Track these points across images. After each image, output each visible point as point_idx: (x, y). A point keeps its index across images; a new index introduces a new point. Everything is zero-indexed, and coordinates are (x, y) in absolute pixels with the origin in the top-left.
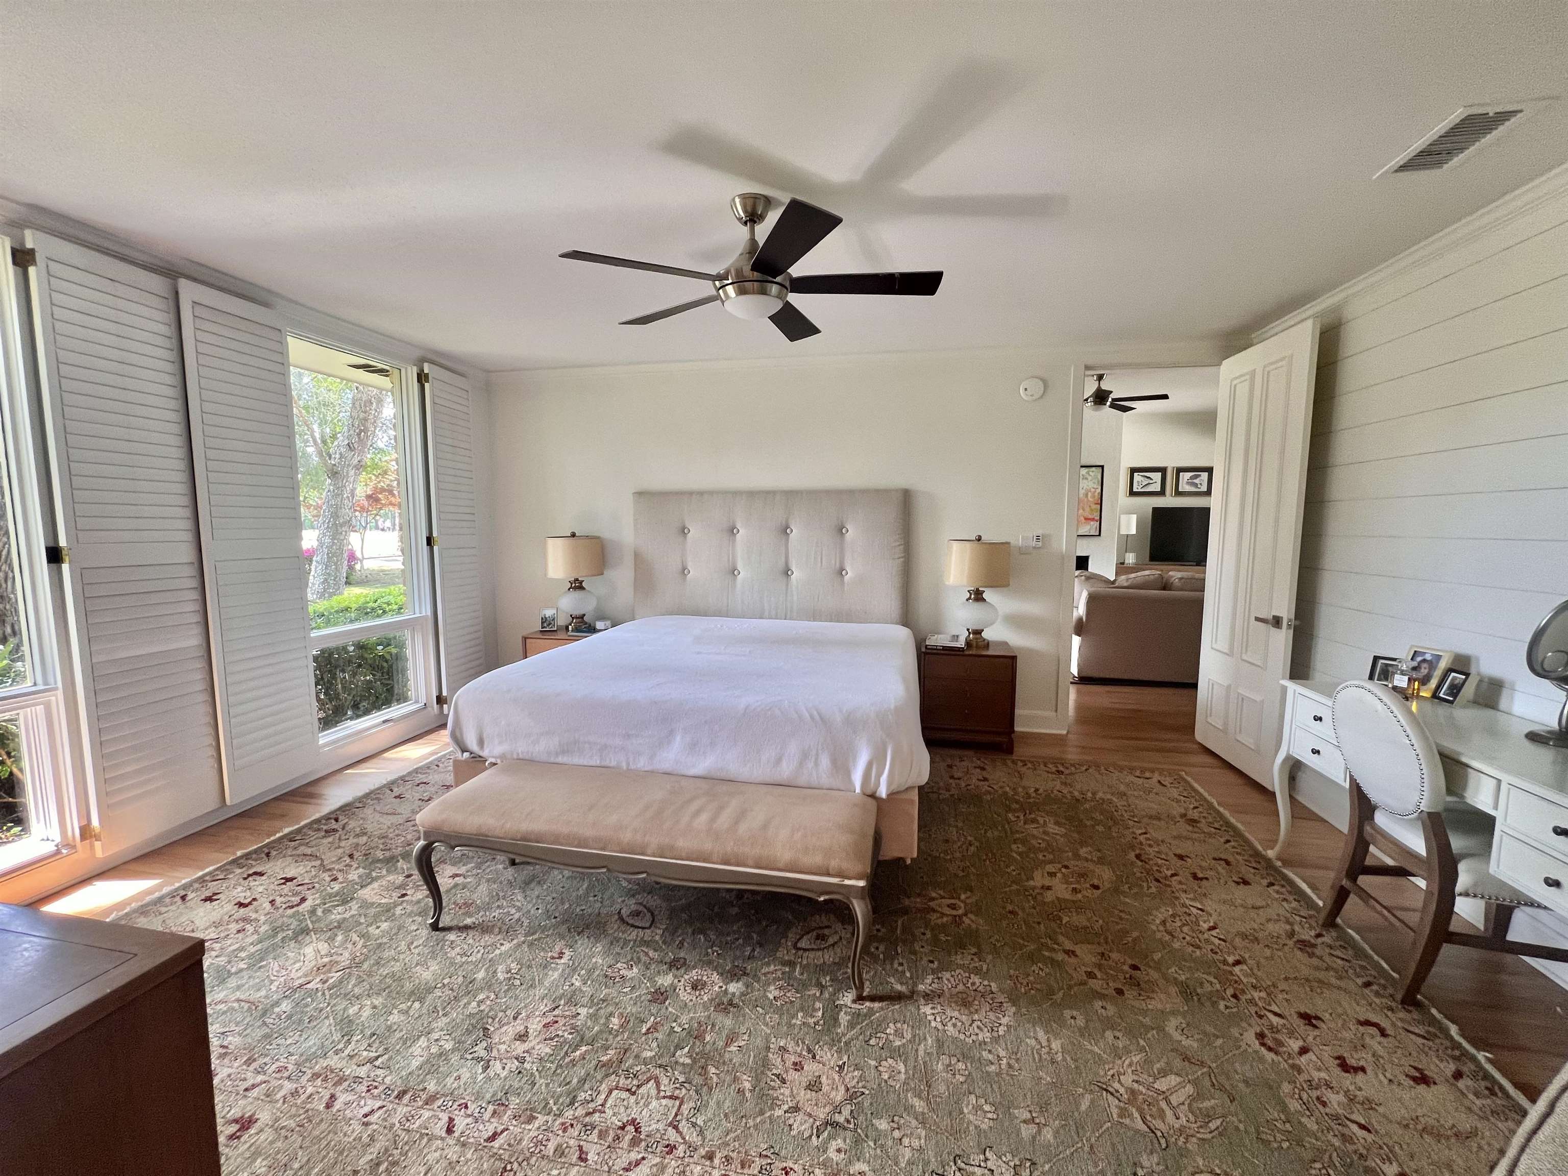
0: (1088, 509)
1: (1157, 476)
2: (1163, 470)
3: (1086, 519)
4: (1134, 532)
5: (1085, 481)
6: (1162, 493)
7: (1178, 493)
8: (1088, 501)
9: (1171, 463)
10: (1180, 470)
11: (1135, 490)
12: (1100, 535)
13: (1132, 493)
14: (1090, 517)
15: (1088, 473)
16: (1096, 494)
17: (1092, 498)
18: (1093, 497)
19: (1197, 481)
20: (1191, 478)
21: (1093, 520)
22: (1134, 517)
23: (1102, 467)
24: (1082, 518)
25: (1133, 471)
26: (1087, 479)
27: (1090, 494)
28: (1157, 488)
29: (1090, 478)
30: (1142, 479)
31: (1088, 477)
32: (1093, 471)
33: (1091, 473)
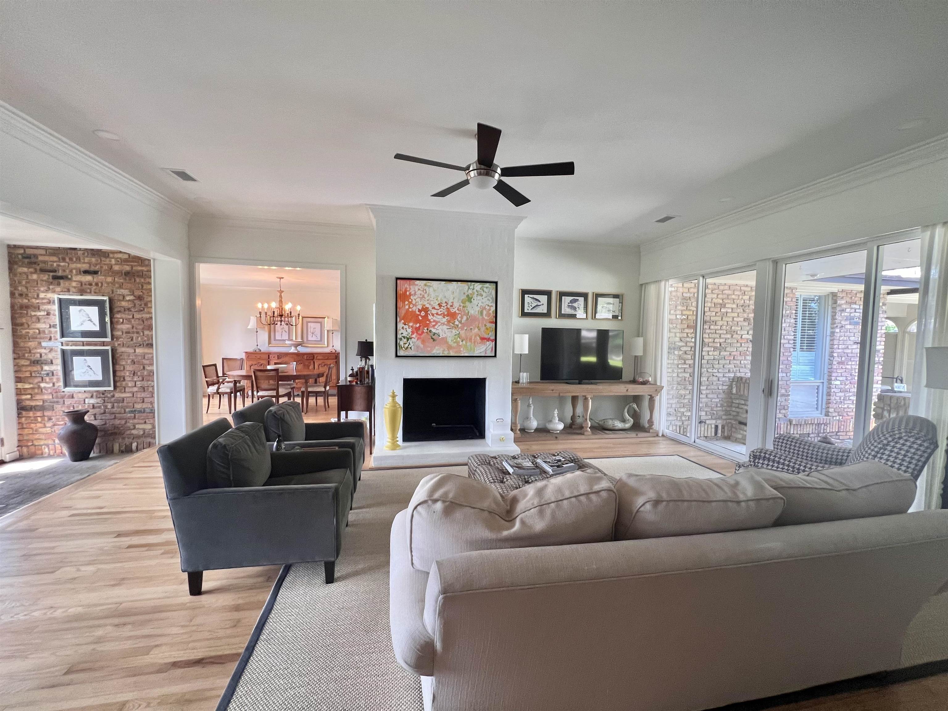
0: (483, 329)
1: (543, 299)
2: (548, 293)
3: (483, 339)
4: (526, 352)
5: (479, 297)
6: (547, 315)
7: (562, 316)
8: (483, 318)
9: (555, 288)
10: (562, 294)
11: (526, 311)
12: (495, 356)
13: (524, 314)
14: (486, 336)
15: (482, 289)
16: (491, 312)
17: (487, 317)
18: (488, 314)
19: (575, 305)
20: (571, 302)
21: (488, 340)
22: (526, 337)
23: (496, 283)
24: (478, 338)
25: (524, 292)
26: (481, 295)
27: (485, 312)
28: (543, 309)
29: (484, 294)
30: (532, 300)
31: (482, 293)
32: (487, 288)
33: (485, 289)
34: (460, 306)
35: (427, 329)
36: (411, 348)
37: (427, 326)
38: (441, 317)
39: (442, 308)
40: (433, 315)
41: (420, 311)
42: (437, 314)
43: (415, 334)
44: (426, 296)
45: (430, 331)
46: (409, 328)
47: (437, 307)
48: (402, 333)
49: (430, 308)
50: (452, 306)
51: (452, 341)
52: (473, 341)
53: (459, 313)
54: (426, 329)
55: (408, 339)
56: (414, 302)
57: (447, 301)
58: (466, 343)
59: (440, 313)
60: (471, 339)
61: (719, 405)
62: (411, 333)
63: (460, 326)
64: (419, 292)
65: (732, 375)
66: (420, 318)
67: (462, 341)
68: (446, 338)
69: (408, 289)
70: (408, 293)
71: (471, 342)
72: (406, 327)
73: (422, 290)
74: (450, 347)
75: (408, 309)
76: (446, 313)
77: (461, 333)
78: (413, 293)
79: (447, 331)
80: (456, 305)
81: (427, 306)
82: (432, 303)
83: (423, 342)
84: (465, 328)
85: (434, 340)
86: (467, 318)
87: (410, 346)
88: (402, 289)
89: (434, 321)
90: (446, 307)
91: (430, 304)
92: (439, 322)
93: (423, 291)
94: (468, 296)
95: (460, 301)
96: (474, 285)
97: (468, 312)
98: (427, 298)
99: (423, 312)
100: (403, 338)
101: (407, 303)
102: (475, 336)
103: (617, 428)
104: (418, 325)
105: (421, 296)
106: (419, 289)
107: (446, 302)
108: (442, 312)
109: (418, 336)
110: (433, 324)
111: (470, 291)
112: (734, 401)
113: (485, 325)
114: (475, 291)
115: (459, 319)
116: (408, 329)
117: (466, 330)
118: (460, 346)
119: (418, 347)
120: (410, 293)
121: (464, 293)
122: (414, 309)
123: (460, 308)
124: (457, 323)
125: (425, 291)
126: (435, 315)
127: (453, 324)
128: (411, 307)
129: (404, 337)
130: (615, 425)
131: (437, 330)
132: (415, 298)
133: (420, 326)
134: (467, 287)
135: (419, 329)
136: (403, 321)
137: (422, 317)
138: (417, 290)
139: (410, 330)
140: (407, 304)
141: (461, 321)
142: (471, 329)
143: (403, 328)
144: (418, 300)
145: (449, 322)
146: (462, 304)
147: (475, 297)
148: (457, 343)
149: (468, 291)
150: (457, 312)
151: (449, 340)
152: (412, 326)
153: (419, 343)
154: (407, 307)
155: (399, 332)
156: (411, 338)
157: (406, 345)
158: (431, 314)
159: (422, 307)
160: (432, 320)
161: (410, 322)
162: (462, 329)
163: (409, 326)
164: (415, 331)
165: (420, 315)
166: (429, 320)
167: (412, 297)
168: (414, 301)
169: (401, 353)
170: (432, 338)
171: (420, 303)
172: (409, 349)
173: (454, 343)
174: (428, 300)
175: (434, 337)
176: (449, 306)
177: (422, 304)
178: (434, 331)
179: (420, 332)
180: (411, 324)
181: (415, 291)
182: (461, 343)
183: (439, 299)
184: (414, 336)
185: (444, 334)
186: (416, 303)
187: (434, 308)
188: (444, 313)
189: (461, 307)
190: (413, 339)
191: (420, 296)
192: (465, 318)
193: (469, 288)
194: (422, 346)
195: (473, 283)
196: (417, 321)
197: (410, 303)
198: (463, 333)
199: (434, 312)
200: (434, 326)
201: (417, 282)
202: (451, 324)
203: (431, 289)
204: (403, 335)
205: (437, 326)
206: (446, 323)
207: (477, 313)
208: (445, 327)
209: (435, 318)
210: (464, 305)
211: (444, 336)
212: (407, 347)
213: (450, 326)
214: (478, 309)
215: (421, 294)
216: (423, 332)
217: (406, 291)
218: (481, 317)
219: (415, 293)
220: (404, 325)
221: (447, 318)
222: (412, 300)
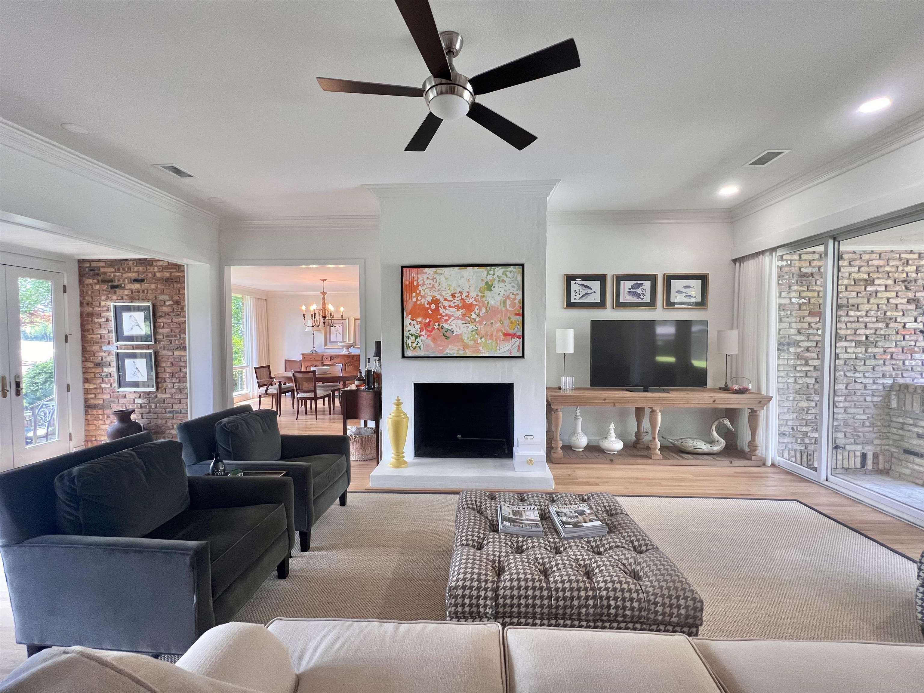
0: (507, 322)
1: (596, 285)
2: (602, 278)
3: (506, 335)
4: (571, 350)
5: (501, 284)
6: (602, 304)
7: (619, 304)
8: (507, 310)
9: (610, 271)
10: (619, 278)
11: (572, 300)
12: (523, 356)
13: (570, 305)
14: (511, 332)
15: (504, 273)
16: (516, 301)
17: (513, 307)
18: (513, 305)
19: (639, 291)
20: (633, 287)
21: (514, 336)
22: (571, 333)
23: (522, 265)
24: (501, 334)
25: (570, 278)
26: (504, 282)
27: (508, 302)
28: (596, 297)
29: (508, 280)
30: (580, 288)
31: (505, 279)
32: (511, 272)
33: (508, 274)
34: (477, 296)
35: (439, 325)
36: (420, 347)
37: (438, 321)
38: (454, 310)
39: (455, 298)
40: (445, 307)
41: (430, 304)
42: (450, 306)
43: (424, 331)
44: (436, 285)
45: (442, 327)
46: (417, 324)
47: (450, 298)
48: (409, 331)
49: (442, 300)
50: (467, 296)
51: (468, 338)
52: (494, 338)
53: (476, 305)
54: (437, 324)
55: (416, 337)
56: (422, 293)
57: (461, 290)
58: (486, 340)
59: (453, 305)
60: (491, 336)
61: (867, 424)
62: (419, 330)
63: (477, 319)
64: (427, 282)
65: (890, 381)
66: (430, 312)
67: (481, 338)
68: (461, 335)
69: (416, 279)
70: (415, 283)
71: (493, 339)
72: (414, 322)
73: (431, 278)
74: (466, 346)
75: (416, 302)
76: (460, 305)
77: (479, 328)
78: (421, 283)
79: (462, 326)
80: (473, 294)
81: (438, 297)
82: (444, 294)
83: (434, 339)
84: (485, 323)
85: (447, 337)
86: (487, 310)
87: (419, 345)
88: (408, 278)
89: (446, 315)
90: (460, 298)
91: (441, 295)
92: (452, 316)
93: (433, 280)
94: (487, 283)
95: (477, 290)
96: (494, 269)
97: (488, 303)
98: (438, 288)
99: (433, 305)
100: (410, 336)
101: (414, 294)
102: (497, 332)
103: (700, 451)
104: (428, 320)
105: (431, 286)
106: (428, 278)
107: (460, 292)
108: (455, 304)
109: (429, 334)
110: (446, 318)
111: (490, 277)
112: (894, 419)
113: (510, 318)
114: (495, 276)
115: (477, 312)
116: (416, 326)
117: (485, 324)
118: (477, 343)
119: (428, 346)
120: (417, 283)
121: (482, 280)
122: (423, 301)
123: (477, 298)
124: (474, 316)
125: (435, 280)
126: (447, 308)
127: (470, 317)
128: (419, 299)
129: (412, 335)
130: (698, 447)
131: (450, 325)
132: (424, 288)
133: (430, 322)
134: (486, 273)
135: (429, 325)
136: (410, 316)
137: (432, 310)
138: (425, 278)
139: (418, 327)
140: (414, 297)
141: (479, 315)
142: (492, 323)
143: (410, 324)
144: (427, 291)
145: (464, 315)
146: (480, 294)
147: (496, 283)
148: (475, 340)
149: (486, 278)
150: (474, 303)
151: (465, 337)
152: (421, 322)
153: (429, 341)
154: (415, 299)
155: (406, 329)
156: (420, 336)
157: (415, 345)
158: (442, 307)
159: (433, 299)
160: (444, 314)
161: (417, 317)
162: (480, 323)
163: (417, 322)
164: (424, 328)
165: (430, 308)
166: (441, 315)
167: (420, 288)
168: (422, 291)
169: (408, 353)
170: (444, 336)
171: (429, 294)
172: (418, 348)
173: (471, 340)
174: (439, 290)
175: (446, 334)
176: (463, 297)
177: (431, 296)
178: (446, 326)
179: (430, 328)
180: (419, 319)
181: (423, 280)
182: (479, 341)
183: (452, 288)
184: (423, 333)
185: (458, 330)
186: (425, 294)
187: (446, 300)
188: (458, 306)
189: (479, 297)
190: (422, 337)
191: (429, 286)
192: (484, 310)
193: (488, 273)
194: (432, 345)
195: (493, 267)
196: (426, 316)
197: (418, 294)
198: (481, 328)
199: (446, 304)
200: (446, 321)
201: (426, 270)
202: (467, 318)
203: (442, 277)
204: (410, 332)
205: (450, 321)
206: (461, 317)
207: (498, 304)
208: (460, 322)
209: (447, 312)
210: (483, 295)
211: (459, 332)
212: (416, 347)
213: (465, 320)
214: (500, 298)
215: (430, 284)
216: (433, 328)
217: (413, 281)
218: (503, 309)
219: (424, 282)
220: (411, 321)
221: (461, 311)
222: (420, 291)
